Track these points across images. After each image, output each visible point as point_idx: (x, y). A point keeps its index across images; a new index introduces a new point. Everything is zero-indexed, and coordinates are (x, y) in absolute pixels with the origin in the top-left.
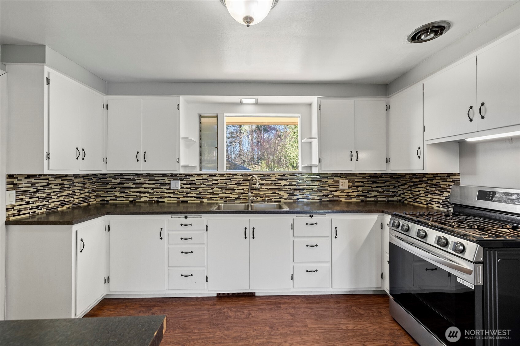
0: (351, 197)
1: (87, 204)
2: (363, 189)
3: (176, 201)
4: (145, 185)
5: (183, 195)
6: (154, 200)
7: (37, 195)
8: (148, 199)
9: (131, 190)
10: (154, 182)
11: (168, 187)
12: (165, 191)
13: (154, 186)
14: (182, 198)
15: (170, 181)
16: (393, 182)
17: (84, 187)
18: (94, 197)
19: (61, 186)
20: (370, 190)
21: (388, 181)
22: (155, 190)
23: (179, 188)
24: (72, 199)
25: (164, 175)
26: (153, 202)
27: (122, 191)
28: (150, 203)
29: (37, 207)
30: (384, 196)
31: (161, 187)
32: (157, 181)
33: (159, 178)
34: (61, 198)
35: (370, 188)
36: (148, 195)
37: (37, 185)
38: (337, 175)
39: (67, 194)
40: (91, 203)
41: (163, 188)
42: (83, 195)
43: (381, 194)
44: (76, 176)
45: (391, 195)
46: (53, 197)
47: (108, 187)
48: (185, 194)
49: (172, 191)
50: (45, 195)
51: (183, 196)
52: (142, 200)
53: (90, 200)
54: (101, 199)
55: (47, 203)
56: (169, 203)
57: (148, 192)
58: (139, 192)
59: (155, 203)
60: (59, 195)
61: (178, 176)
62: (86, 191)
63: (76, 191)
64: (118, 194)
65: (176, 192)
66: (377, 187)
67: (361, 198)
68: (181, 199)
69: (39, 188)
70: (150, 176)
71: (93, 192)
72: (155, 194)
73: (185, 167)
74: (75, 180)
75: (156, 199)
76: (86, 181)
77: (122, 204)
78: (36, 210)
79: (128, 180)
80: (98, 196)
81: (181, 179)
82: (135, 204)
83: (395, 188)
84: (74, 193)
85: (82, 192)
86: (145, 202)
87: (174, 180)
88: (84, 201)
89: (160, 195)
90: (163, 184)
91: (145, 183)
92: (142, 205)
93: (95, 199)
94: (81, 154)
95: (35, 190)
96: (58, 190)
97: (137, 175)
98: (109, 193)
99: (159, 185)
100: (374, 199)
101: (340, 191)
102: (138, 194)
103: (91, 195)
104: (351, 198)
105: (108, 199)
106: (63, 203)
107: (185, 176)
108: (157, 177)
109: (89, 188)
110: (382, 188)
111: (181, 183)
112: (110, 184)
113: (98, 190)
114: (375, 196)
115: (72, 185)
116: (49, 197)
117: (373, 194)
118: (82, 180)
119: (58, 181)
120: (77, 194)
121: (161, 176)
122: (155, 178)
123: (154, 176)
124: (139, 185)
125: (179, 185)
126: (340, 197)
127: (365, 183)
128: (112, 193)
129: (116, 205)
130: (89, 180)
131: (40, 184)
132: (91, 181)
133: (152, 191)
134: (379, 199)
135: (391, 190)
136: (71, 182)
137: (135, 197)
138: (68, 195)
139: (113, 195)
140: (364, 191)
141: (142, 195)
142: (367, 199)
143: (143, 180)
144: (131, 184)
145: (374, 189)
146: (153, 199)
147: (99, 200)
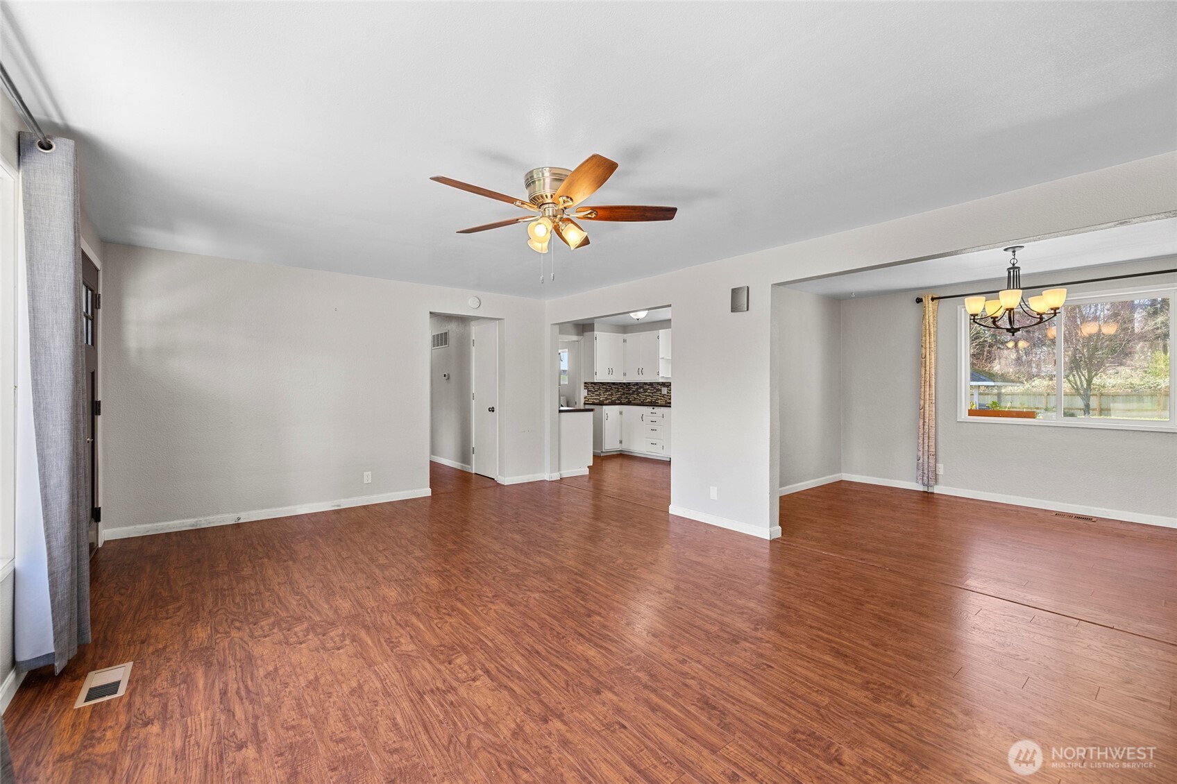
4: (649, 391)
7: (595, 393)
8: (650, 400)
9: (642, 394)
10: (653, 389)
13: (653, 392)
17: (618, 391)
22: (654, 394)
25: (658, 383)
27: (638, 395)
36: (650, 398)
42: (618, 396)
44: (614, 384)
47: (631, 392)
52: (648, 400)
57: (650, 396)
58: (645, 395)
60: (605, 394)
64: (635, 396)
69: (596, 390)
70: (651, 384)
71: (623, 394)
72: (654, 397)
73: (663, 377)
79: (641, 387)
80: (626, 398)
84: (612, 394)
90: (659, 390)
91: (648, 389)
94: (611, 371)
95: (594, 390)
97: (645, 384)
99: (655, 390)
106: (607, 399)
112: (632, 389)
113: (627, 394)
115: (611, 389)
118: (616, 386)
119: (604, 386)
120: (614, 395)
124: (645, 391)
128: (633, 395)
131: (596, 387)
143: (647, 387)
147: (627, 400)
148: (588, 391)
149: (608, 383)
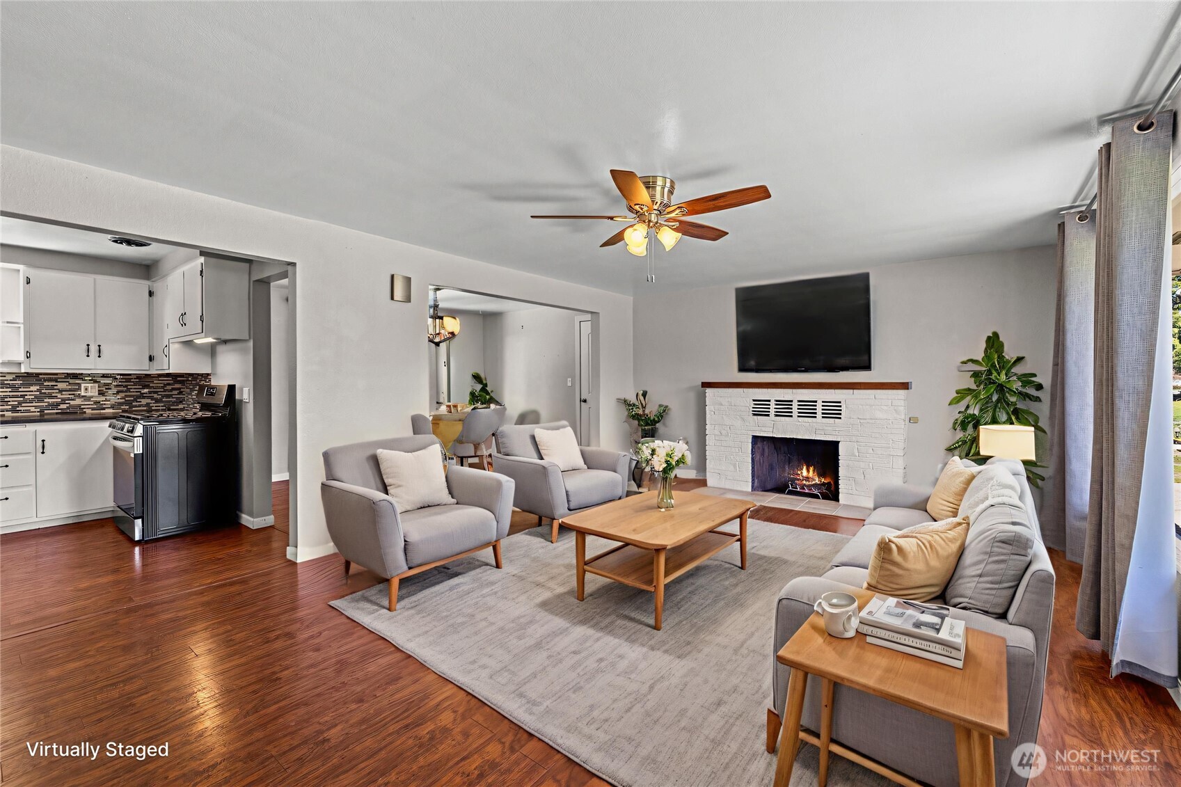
0: (104, 406)
2: (126, 396)
16: (177, 386)
20: (139, 397)
21: (169, 384)
30: (163, 404)
35: (139, 394)
38: (75, 376)
43: (157, 401)
45: (175, 402)
66: (150, 393)
67: (122, 407)
83: (181, 393)
100: (145, 408)
101: (83, 399)
104: (104, 409)
110: (159, 393)
114: (148, 405)
117: (144, 401)
126: (82, 407)
127: (129, 387)
134: (153, 408)
135: (174, 396)
140: (127, 399)
142: (134, 409)
145: (145, 395)
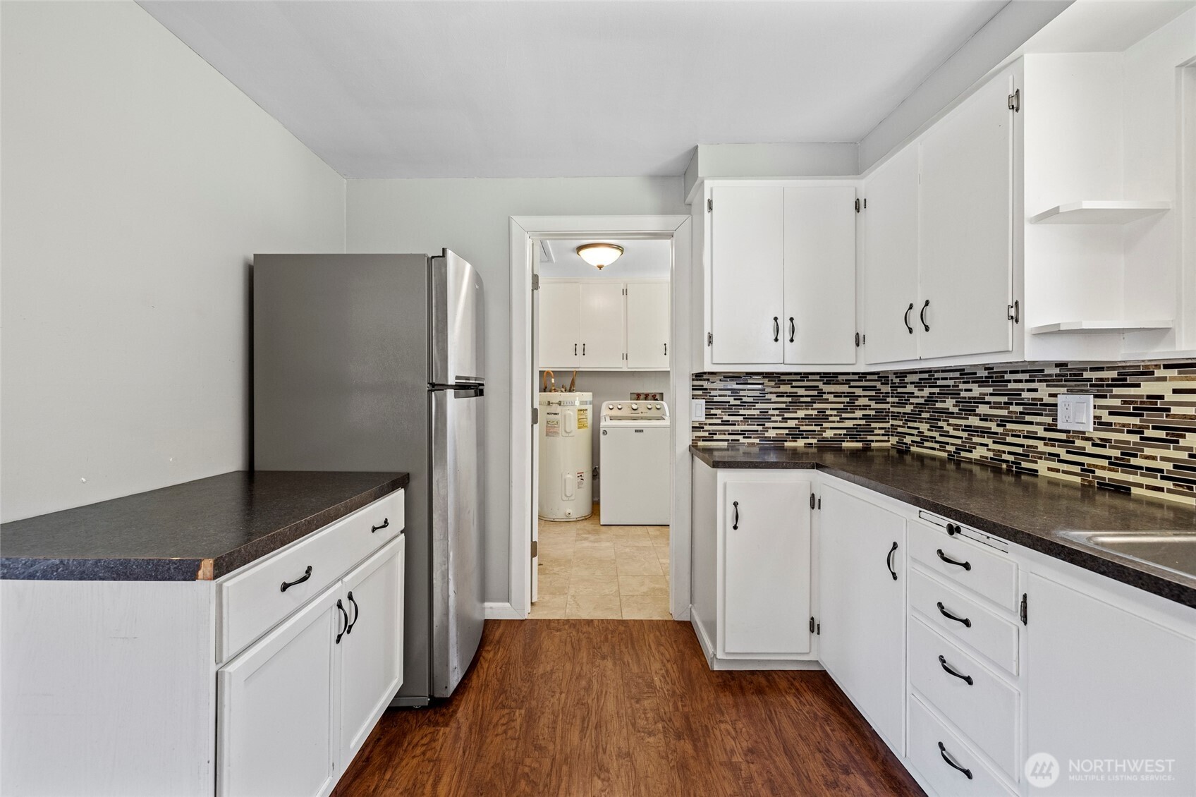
1: (860, 445)
3: (1078, 480)
4: (983, 409)
5: (1109, 458)
6: (1007, 462)
7: (742, 412)
8: (990, 455)
9: (952, 421)
10: (1005, 399)
11: (1049, 420)
12: (1041, 433)
13: (1004, 412)
14: (1103, 468)
15: (1055, 395)
17: (851, 406)
18: (882, 432)
19: (790, 399)
22: (1009, 426)
23: (1089, 428)
24: (818, 428)
25: (1035, 372)
26: (1004, 466)
27: (933, 422)
28: (993, 466)
29: (743, 433)
31: (1028, 418)
32: (1016, 394)
33: (1020, 386)
34: (792, 423)
36: (989, 441)
37: (742, 393)
39: (805, 415)
40: (873, 444)
41: (1031, 423)
42: (849, 424)
46: (773, 419)
47: (909, 409)
48: (1117, 453)
49: (1063, 436)
50: (757, 412)
51: (1105, 463)
52: (977, 453)
53: (869, 438)
54: (897, 439)
55: (760, 428)
56: (1053, 483)
57: (986, 432)
58: (967, 428)
59: (1009, 471)
60: (787, 415)
61: (1086, 375)
62: (859, 414)
63: (828, 412)
64: (924, 427)
65: (1078, 443)
68: (1099, 473)
69: (745, 399)
70: (994, 377)
71: (881, 416)
72: (1009, 439)
74: (826, 388)
75: (1011, 458)
76: (859, 392)
77: (933, 458)
78: (740, 437)
79: (946, 392)
80: (892, 431)
81: (1100, 389)
82: (958, 463)
84: (822, 417)
85: (844, 415)
86: (982, 463)
87: (1071, 392)
88: (853, 438)
89: (1022, 446)
90: (1036, 407)
91: (981, 401)
92: (976, 469)
93: (886, 438)
95: (738, 402)
96: (783, 406)
97: (966, 375)
98: (910, 424)
99: (1020, 409)
102: (965, 435)
103: (873, 425)
105: (908, 440)
106: (796, 434)
107: (1114, 374)
108: (1015, 381)
109: (865, 407)
111: (1101, 407)
112: (912, 400)
113: (895, 416)
115: (820, 396)
116: (764, 417)
118: (845, 389)
119: (785, 388)
120: (831, 419)
121: (1026, 376)
122: (1011, 386)
123: (1007, 377)
124: (968, 407)
125: (1092, 412)
128: (915, 425)
129: (921, 458)
130: (865, 388)
132: (873, 393)
133: (1000, 430)
136: (815, 393)
137: (959, 442)
138: (807, 417)
139: (915, 432)
141: (975, 440)
143: (977, 391)
144: (949, 404)
146: (1005, 457)
147: (894, 440)
148: (710, 404)
149: (805, 376)
